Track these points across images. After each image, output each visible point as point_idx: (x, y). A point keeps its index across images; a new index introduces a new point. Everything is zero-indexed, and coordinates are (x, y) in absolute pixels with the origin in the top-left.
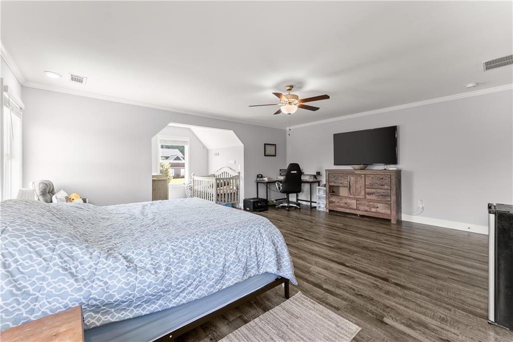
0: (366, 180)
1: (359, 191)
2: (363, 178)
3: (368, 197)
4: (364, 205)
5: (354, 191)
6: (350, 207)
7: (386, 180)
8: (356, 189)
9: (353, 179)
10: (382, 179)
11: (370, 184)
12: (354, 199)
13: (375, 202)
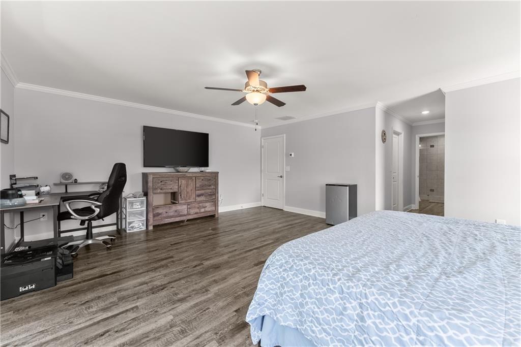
0: (197, 182)
1: (190, 194)
2: (194, 180)
3: (199, 199)
4: (195, 207)
5: (185, 196)
6: (181, 214)
7: (212, 180)
8: (187, 193)
9: (184, 182)
10: (210, 180)
11: (200, 185)
12: (184, 204)
13: (204, 203)
